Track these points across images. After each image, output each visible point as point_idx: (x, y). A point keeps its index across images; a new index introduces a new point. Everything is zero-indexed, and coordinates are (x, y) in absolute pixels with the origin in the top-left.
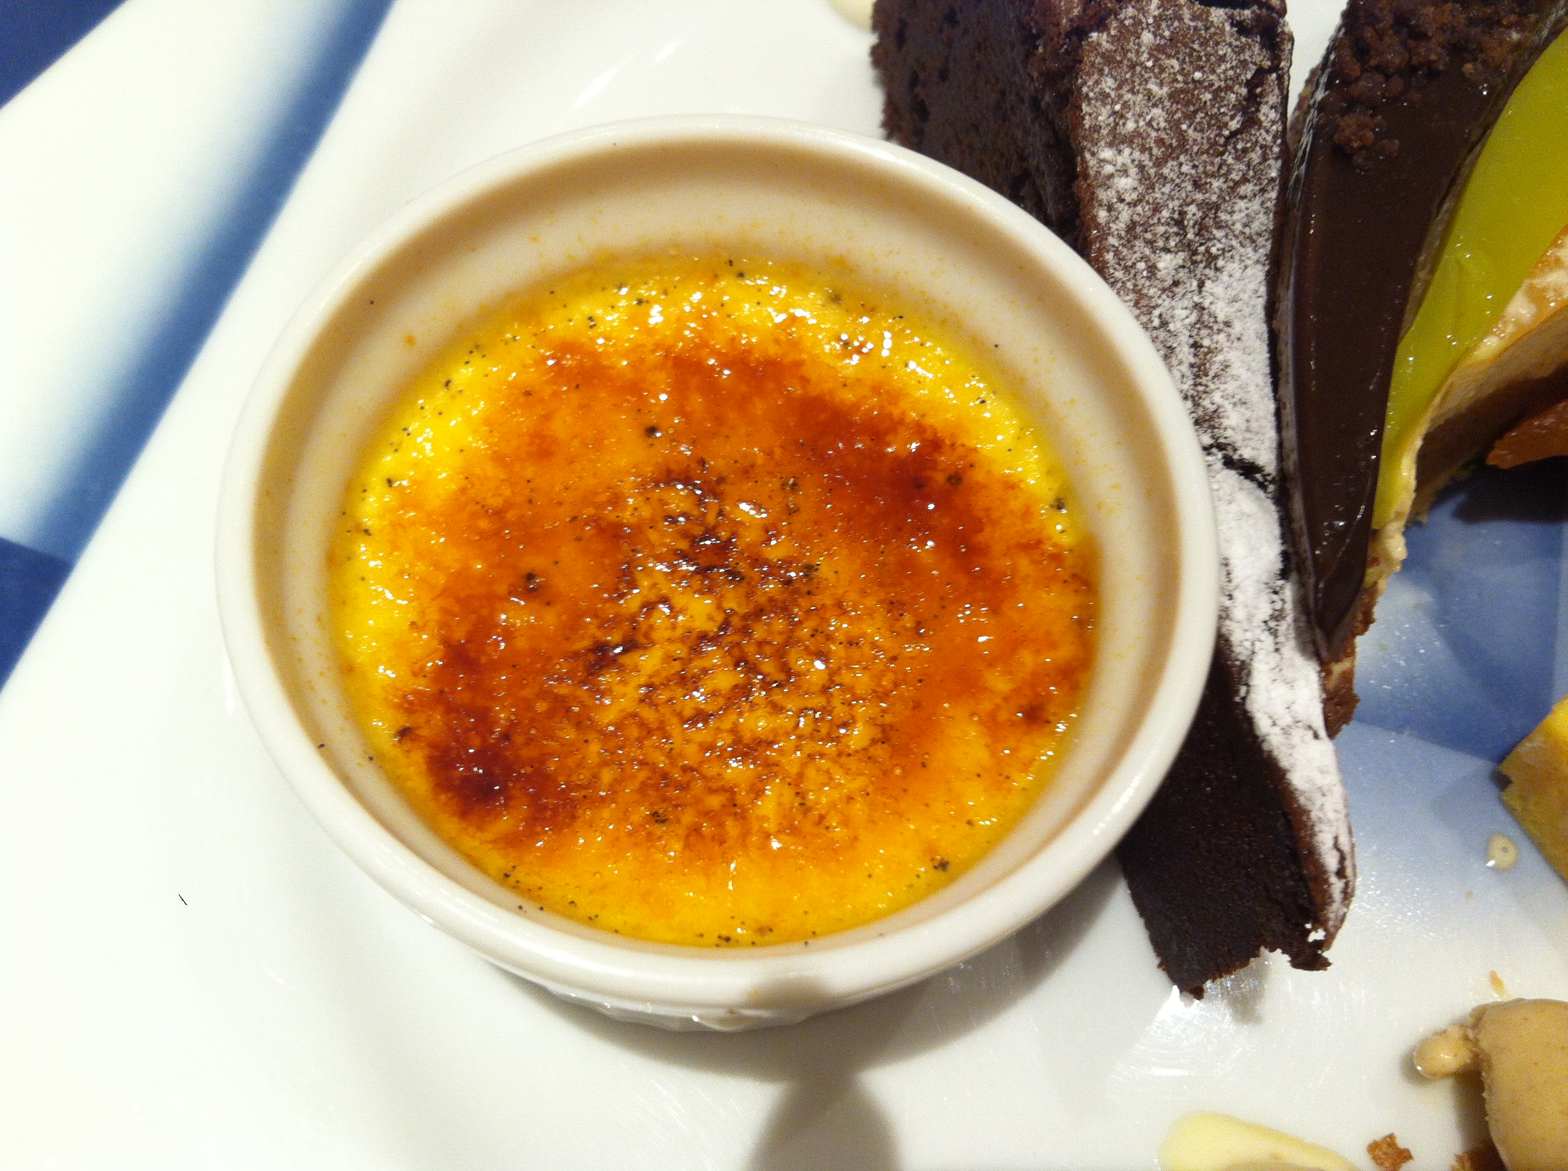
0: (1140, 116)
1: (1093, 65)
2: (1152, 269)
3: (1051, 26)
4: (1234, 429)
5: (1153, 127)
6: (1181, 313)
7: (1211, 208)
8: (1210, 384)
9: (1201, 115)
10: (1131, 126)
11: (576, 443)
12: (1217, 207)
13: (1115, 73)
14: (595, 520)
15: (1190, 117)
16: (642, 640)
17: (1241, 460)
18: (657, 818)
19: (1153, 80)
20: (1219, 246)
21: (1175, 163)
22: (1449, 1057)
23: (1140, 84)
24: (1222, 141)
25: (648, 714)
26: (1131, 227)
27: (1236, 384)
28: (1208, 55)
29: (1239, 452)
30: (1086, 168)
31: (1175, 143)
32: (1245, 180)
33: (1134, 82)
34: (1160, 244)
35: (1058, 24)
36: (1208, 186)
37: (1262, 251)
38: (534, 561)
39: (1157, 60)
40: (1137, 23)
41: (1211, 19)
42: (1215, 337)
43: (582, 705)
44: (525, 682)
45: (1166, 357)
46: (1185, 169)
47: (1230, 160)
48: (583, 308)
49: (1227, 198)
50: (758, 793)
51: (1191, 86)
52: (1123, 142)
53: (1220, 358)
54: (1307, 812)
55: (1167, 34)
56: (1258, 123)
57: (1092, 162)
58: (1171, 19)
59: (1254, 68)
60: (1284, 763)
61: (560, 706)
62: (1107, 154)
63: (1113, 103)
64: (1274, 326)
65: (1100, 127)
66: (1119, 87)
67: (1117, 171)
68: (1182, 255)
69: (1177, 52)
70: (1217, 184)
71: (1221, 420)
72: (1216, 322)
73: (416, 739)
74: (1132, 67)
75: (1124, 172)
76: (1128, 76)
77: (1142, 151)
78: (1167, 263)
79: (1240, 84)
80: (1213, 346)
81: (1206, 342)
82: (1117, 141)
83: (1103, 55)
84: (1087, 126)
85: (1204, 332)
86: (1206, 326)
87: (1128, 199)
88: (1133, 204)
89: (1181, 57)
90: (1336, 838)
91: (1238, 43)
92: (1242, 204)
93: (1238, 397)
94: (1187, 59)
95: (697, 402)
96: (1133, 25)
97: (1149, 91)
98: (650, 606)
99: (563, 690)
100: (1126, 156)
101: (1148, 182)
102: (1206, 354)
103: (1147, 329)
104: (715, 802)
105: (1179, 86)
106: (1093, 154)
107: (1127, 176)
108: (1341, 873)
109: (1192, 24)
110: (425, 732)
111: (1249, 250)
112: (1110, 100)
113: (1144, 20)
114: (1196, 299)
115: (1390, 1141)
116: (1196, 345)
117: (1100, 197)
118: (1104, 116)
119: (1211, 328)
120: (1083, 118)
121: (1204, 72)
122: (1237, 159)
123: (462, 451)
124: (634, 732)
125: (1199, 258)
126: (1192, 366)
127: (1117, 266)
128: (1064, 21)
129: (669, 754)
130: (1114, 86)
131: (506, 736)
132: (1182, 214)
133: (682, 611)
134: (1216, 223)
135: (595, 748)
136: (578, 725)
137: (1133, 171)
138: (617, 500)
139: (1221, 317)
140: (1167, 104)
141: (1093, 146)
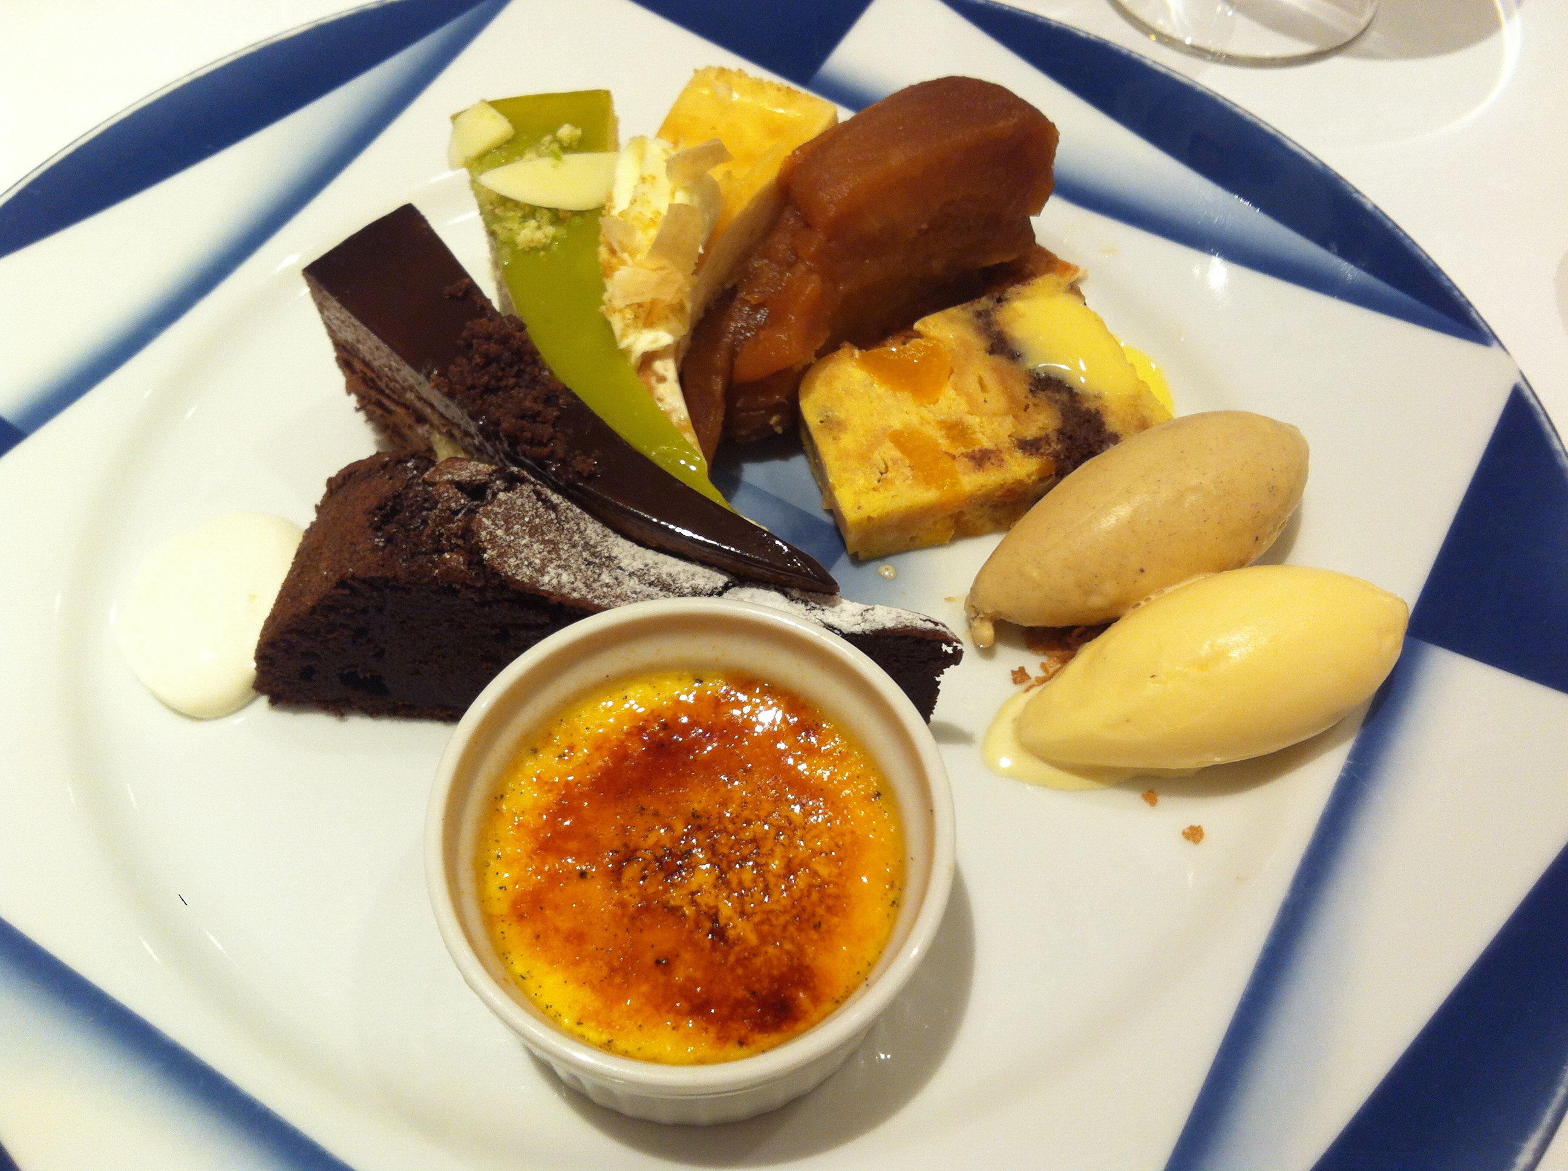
0: (534, 554)
1: (499, 564)
2: (607, 585)
3: (460, 575)
4: (706, 585)
5: (541, 552)
6: (632, 583)
7: (587, 546)
8: (677, 585)
9: (544, 528)
10: (537, 561)
11: (579, 917)
12: (586, 543)
13: (509, 556)
14: (633, 919)
15: (543, 533)
16: (714, 911)
17: (722, 588)
18: (817, 927)
19: (520, 540)
20: (606, 551)
21: (561, 551)
22: (987, 631)
23: (520, 547)
24: (558, 525)
25: (757, 918)
26: (587, 586)
27: (682, 574)
28: (519, 510)
29: (718, 587)
30: (547, 592)
31: (552, 546)
32: (578, 524)
33: (517, 550)
34: (596, 576)
35: (462, 571)
36: (576, 543)
37: (611, 534)
38: (649, 958)
39: (511, 534)
40: (490, 533)
41: (503, 500)
42: (651, 573)
43: (745, 950)
44: (723, 977)
45: (652, 599)
46: (566, 548)
47: (568, 526)
48: (493, 888)
49: (584, 536)
50: (815, 874)
51: (530, 525)
52: (544, 569)
53: (664, 576)
54: (906, 626)
55: (502, 523)
56: (557, 505)
57: (546, 588)
58: (496, 517)
59: (531, 494)
60: (880, 627)
61: (741, 961)
62: (546, 579)
63: (523, 564)
64: (654, 545)
65: (531, 575)
66: (517, 558)
67: (557, 578)
68: (604, 569)
69: (512, 523)
70: (576, 537)
71: (699, 588)
72: (643, 570)
73: (746, 1037)
74: (510, 547)
75: (559, 575)
76: (513, 551)
77: (552, 563)
78: (606, 578)
79: (536, 503)
80: (656, 576)
81: (653, 579)
82: (542, 571)
83: (498, 557)
84: (528, 581)
85: (646, 577)
86: (643, 575)
87: (573, 580)
88: (576, 578)
89: (515, 522)
90: (921, 619)
91: (519, 494)
92: (588, 532)
93: (690, 576)
94: (517, 520)
95: (573, 845)
96: (490, 536)
97: (525, 545)
98: (693, 902)
99: (732, 959)
100: (551, 569)
101: (566, 567)
102: (659, 581)
103: (636, 601)
104: (815, 896)
105: (527, 530)
106: (543, 585)
107: (561, 574)
108: (936, 624)
109: (502, 509)
110: (743, 1032)
111: (610, 539)
112: (520, 565)
113: (490, 530)
114: (627, 573)
115: (1013, 672)
116: (651, 584)
117: (566, 592)
118: (528, 572)
119: (645, 573)
120: (523, 581)
121: (526, 516)
122: (568, 522)
123: (566, 982)
124: (765, 928)
125: (607, 563)
126: (661, 590)
127: (602, 600)
128: (462, 567)
129: (784, 912)
130: (515, 559)
131: (753, 993)
132: (586, 560)
133: (700, 886)
134: (594, 547)
135: (771, 950)
136: (755, 955)
137: (560, 571)
138: (623, 904)
139: (642, 567)
140: (533, 540)
141: (539, 583)
